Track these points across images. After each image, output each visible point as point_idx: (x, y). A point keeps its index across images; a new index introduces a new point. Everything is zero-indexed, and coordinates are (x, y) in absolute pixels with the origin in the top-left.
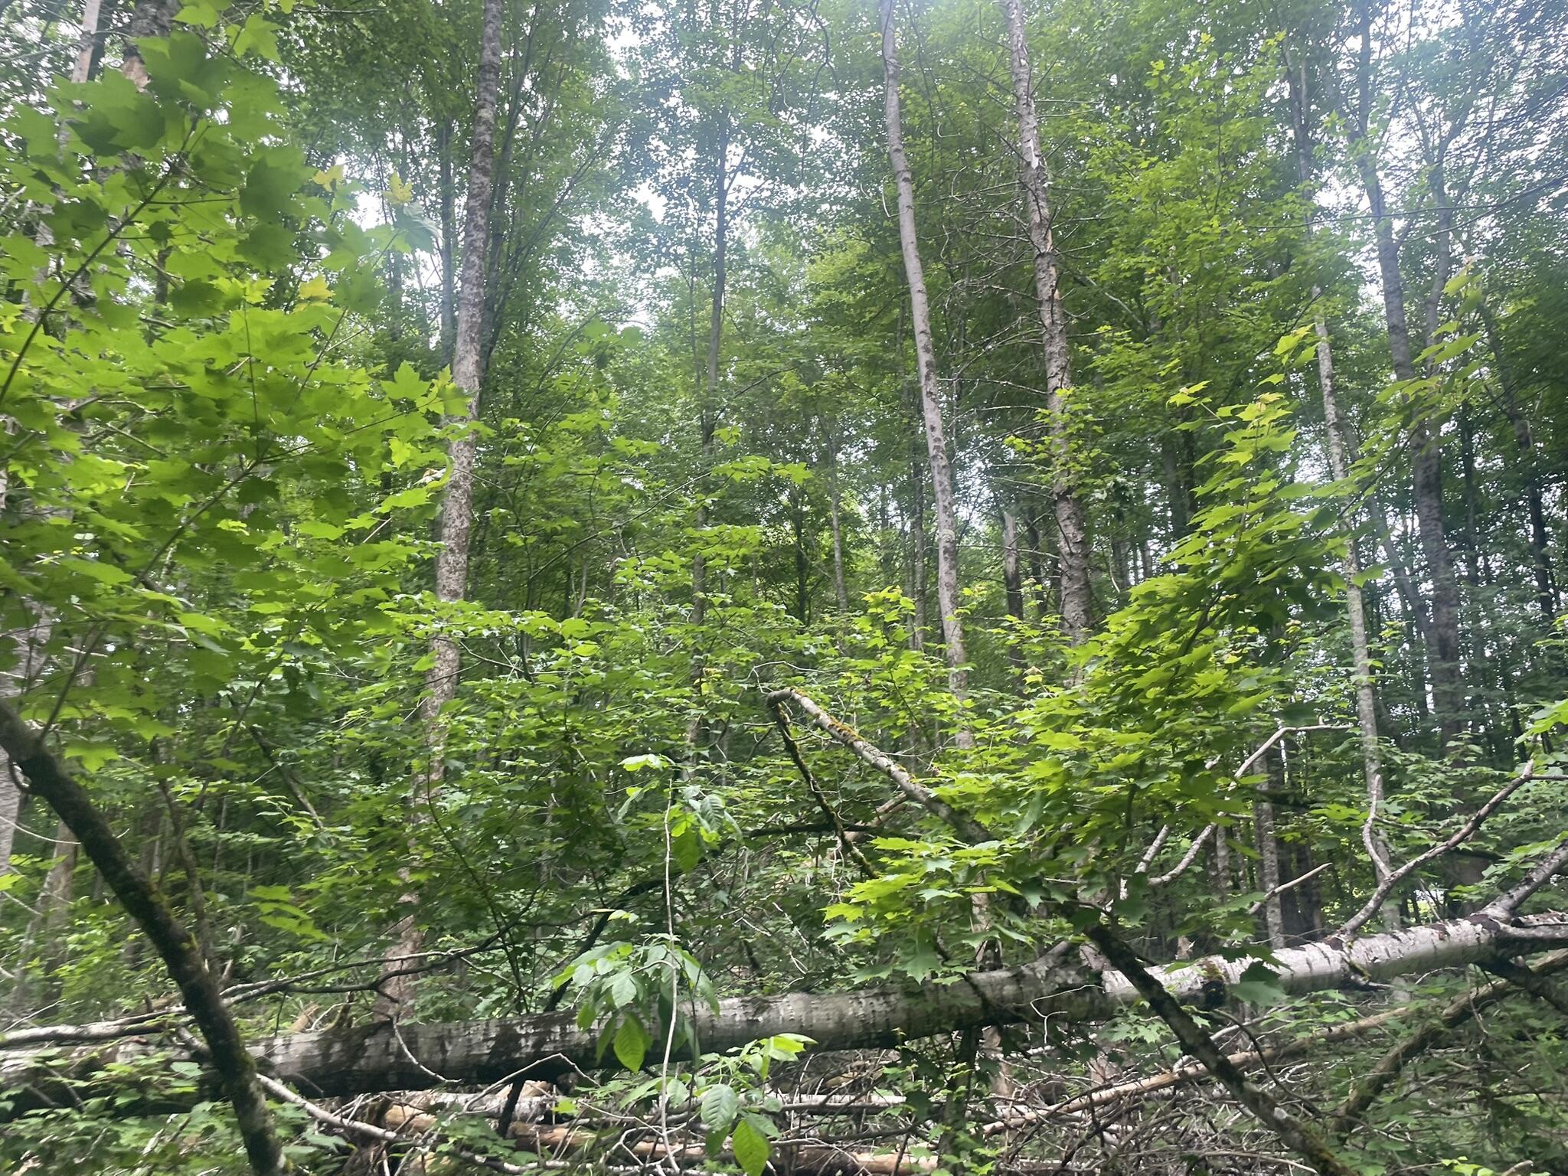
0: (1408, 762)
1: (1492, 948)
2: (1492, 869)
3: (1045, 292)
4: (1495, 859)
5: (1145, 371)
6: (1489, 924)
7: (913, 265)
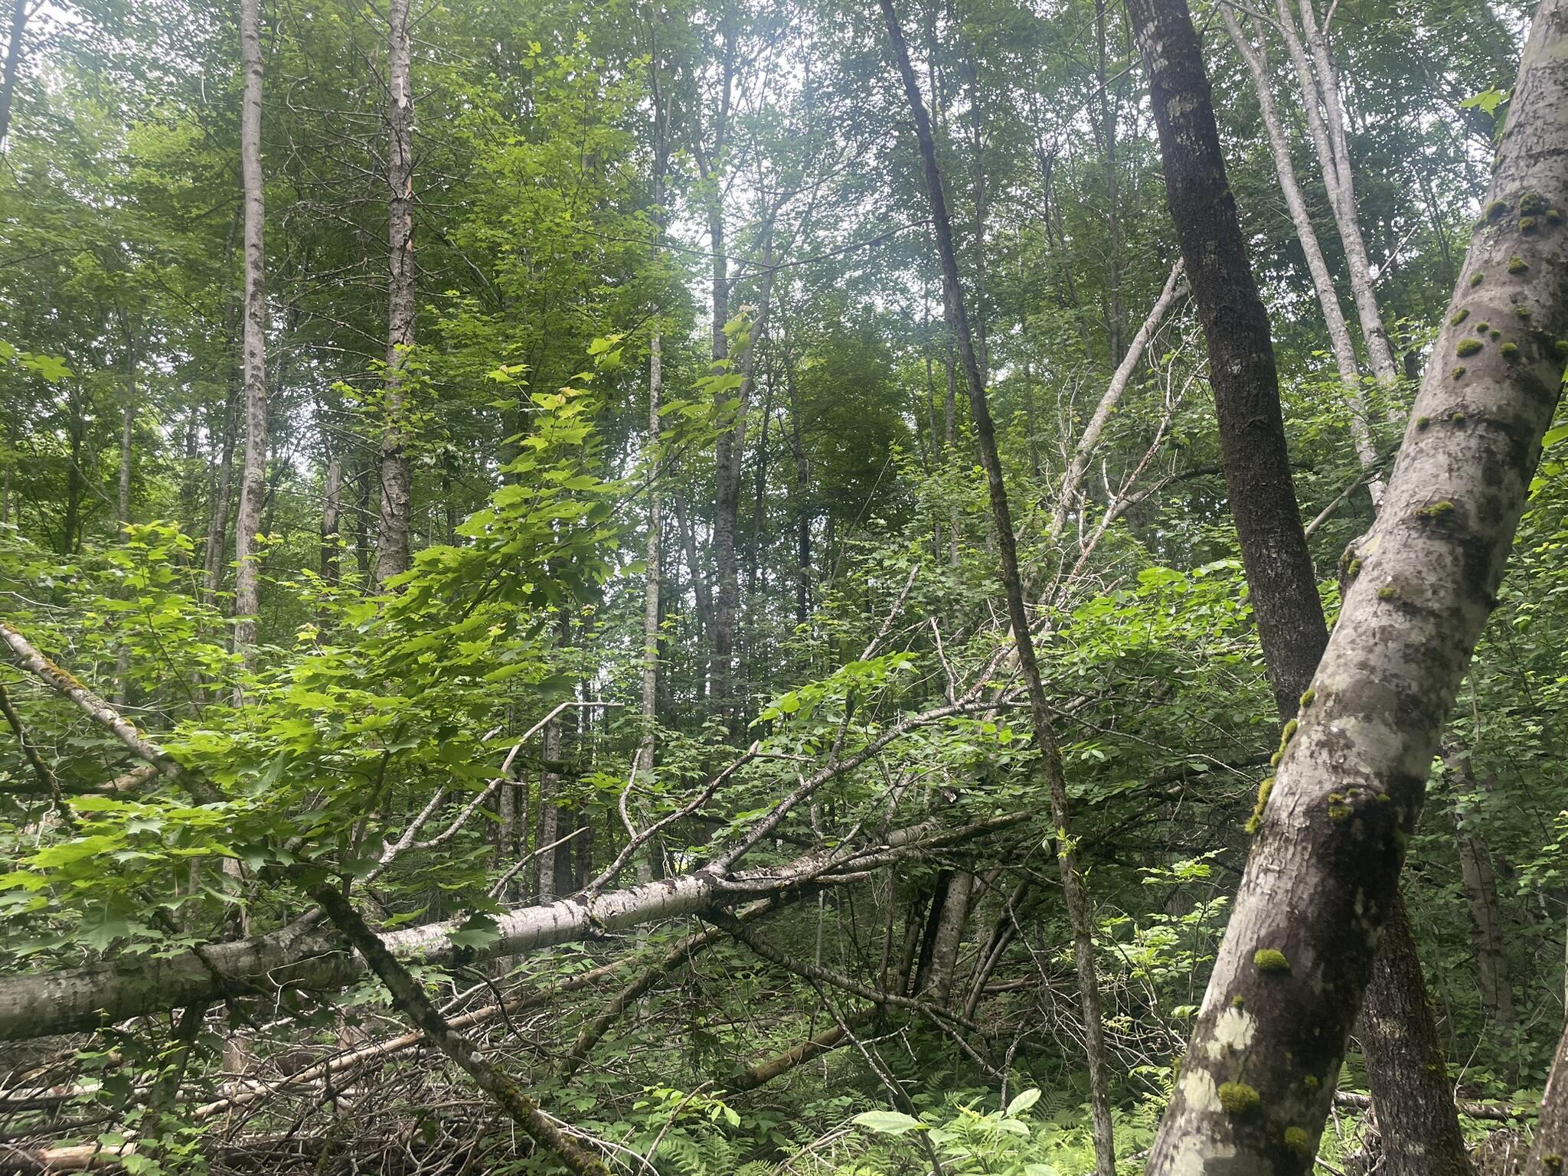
0: (671, 739)
1: (709, 900)
2: (719, 832)
3: (397, 240)
4: (723, 823)
5: (490, 346)
6: (709, 879)
7: (252, 170)
